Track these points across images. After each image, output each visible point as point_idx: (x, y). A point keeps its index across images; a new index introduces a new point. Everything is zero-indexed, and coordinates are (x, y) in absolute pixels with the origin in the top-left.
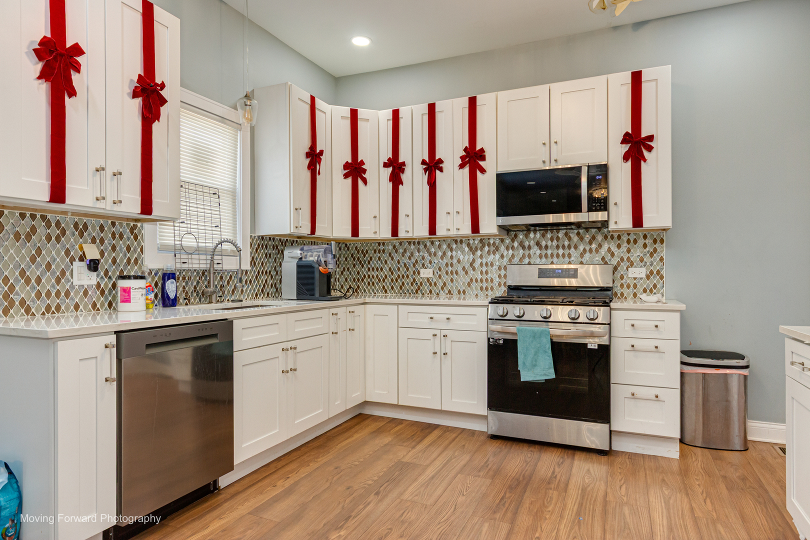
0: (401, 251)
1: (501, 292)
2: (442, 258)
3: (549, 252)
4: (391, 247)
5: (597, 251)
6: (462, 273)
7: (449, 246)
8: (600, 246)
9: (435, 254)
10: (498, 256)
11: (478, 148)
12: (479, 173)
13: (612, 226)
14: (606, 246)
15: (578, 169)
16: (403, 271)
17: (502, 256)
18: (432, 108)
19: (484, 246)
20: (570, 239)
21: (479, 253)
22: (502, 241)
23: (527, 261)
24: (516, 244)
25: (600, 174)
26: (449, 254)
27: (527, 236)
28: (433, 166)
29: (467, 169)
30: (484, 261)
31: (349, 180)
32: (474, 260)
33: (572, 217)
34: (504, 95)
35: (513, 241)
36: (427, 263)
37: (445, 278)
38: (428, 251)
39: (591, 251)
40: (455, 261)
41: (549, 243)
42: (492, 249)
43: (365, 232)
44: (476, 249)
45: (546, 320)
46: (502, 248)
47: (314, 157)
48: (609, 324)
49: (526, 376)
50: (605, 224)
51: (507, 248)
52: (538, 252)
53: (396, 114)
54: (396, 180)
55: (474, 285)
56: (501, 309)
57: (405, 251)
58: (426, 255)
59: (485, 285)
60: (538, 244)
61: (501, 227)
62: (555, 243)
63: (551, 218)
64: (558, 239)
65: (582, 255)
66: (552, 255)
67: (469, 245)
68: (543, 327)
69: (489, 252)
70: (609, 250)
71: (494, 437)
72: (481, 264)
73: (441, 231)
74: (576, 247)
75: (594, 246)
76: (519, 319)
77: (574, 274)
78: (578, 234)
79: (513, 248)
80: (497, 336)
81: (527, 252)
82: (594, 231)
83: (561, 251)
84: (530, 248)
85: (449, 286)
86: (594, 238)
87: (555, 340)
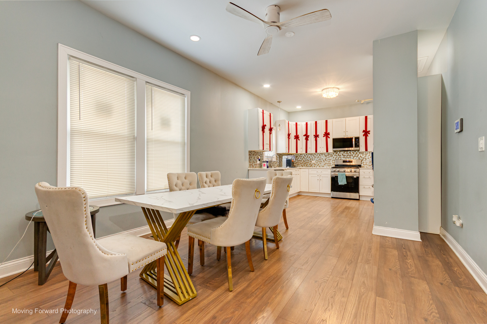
0: (307, 156)
1: (334, 166)
2: (318, 158)
3: (345, 157)
4: (304, 155)
5: (357, 156)
6: (323, 161)
7: (319, 155)
8: (358, 155)
9: (316, 157)
10: (332, 157)
11: (328, 132)
12: (328, 138)
13: (360, 151)
14: (360, 155)
15: (352, 138)
16: (307, 161)
17: (333, 158)
18: (316, 122)
19: (329, 155)
20: (351, 153)
21: (327, 157)
22: (333, 154)
23: (340, 159)
24: (337, 155)
25: (357, 139)
26: (320, 157)
27: (340, 153)
28: (316, 136)
29: (325, 137)
30: (329, 159)
31: (295, 140)
32: (326, 159)
33: (351, 149)
34: (334, 120)
35: (336, 154)
36: (314, 159)
37: (318, 163)
38: (314, 156)
39: (356, 156)
40: (321, 159)
41: (346, 154)
42: (331, 156)
43: (299, 152)
44: (327, 156)
45: (344, 171)
46: (334, 156)
47: (289, 135)
48: (359, 172)
49: (340, 184)
50: (358, 151)
51: (335, 156)
52: (343, 156)
53: (307, 123)
54: (307, 139)
55: (326, 165)
56: (334, 169)
57: (308, 156)
58: (313, 157)
59: (329, 164)
60: (343, 155)
61: (333, 151)
62: (347, 154)
63: (346, 149)
64: (348, 153)
65: (354, 157)
66: (346, 157)
67: (325, 155)
68: (344, 173)
69: (330, 157)
70: (361, 156)
71: (332, 198)
72: (328, 160)
73: (318, 152)
74: (352, 155)
75: (357, 155)
76: (338, 171)
77: (350, 162)
78: (353, 152)
80: (333, 175)
81: (340, 157)
82: (357, 151)
83: (348, 156)
84: (341, 155)
85: (320, 165)
86: (357, 153)
87: (347, 176)
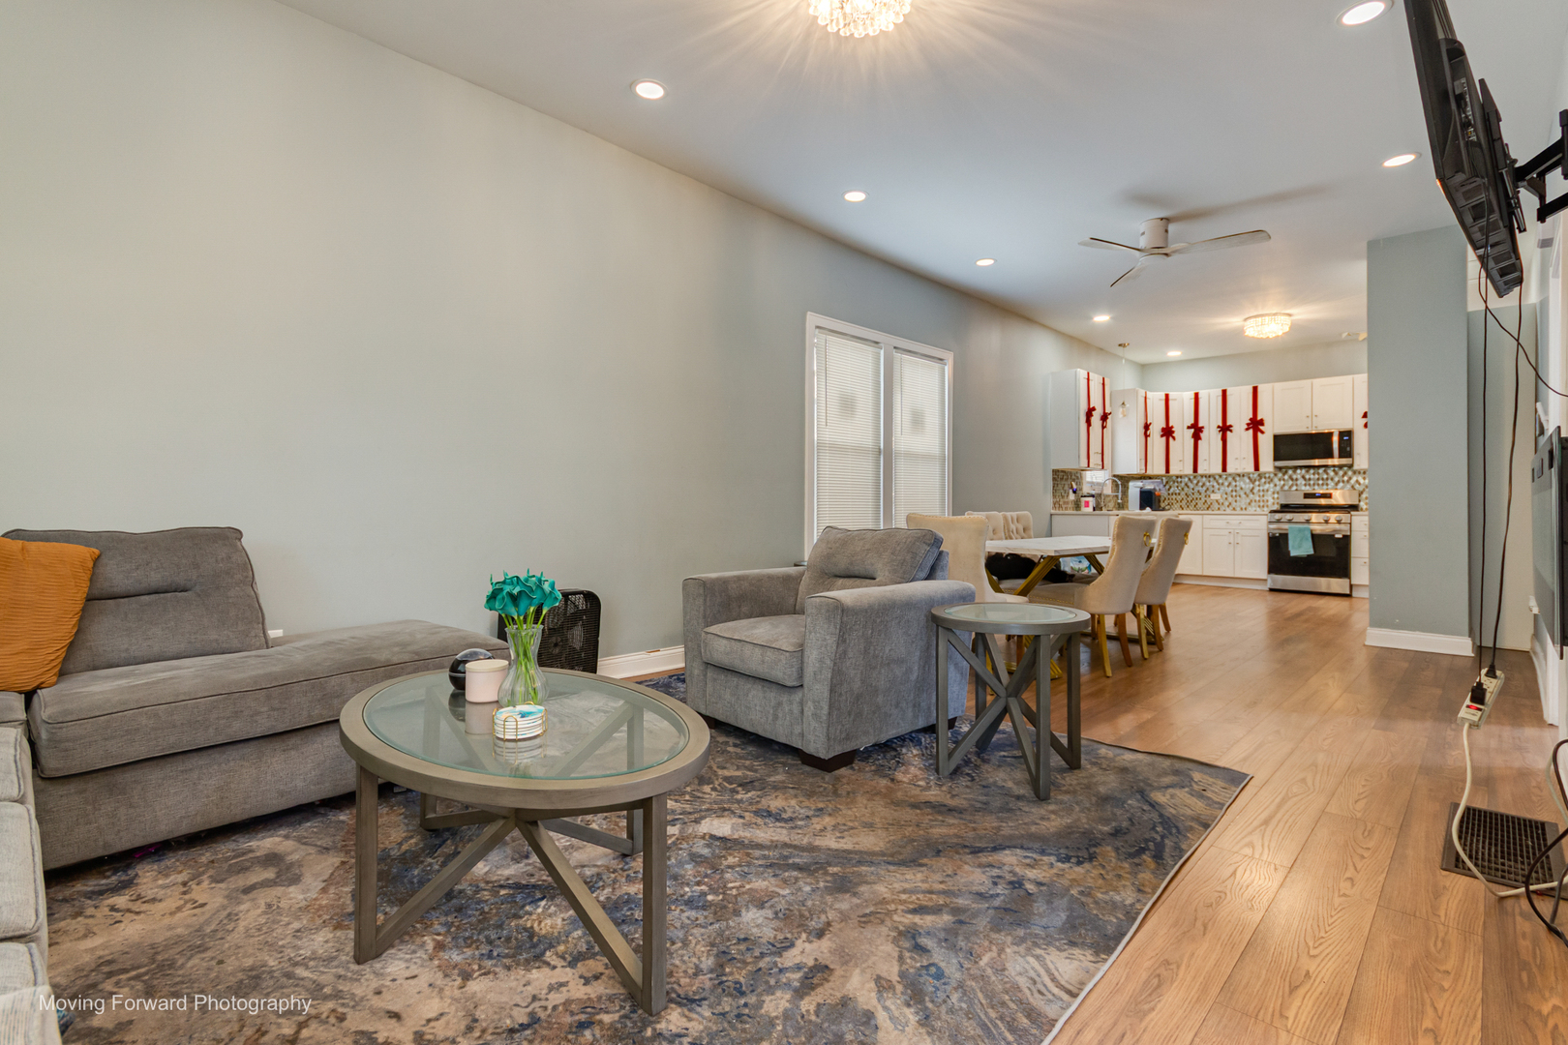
0: (1195, 482)
1: (1276, 507)
2: (1228, 486)
3: (1312, 482)
4: (1186, 479)
5: (1348, 481)
6: (1243, 496)
7: (1234, 479)
8: (1350, 478)
9: (1222, 484)
10: (1272, 485)
11: (1259, 418)
12: (1259, 434)
13: (1355, 467)
14: (1354, 479)
15: (1331, 434)
16: (1196, 495)
17: (1275, 485)
18: (1224, 392)
19: (1261, 478)
20: (1327, 474)
21: (1257, 483)
22: (1276, 475)
23: (1294, 488)
24: (1286, 477)
25: (1347, 436)
26: (1234, 483)
27: (1295, 472)
28: (1225, 429)
29: (1251, 431)
30: (1261, 488)
31: (1164, 438)
32: (1253, 488)
33: (1329, 462)
34: (1278, 386)
35: (1284, 474)
36: (1216, 491)
37: (1230, 499)
38: (1217, 482)
39: (1343, 482)
40: (1238, 488)
41: (1312, 476)
42: (1268, 480)
43: (1174, 471)
44: (1255, 480)
45: (1308, 522)
46: (1276, 480)
47: (1147, 427)
48: (1350, 524)
49: (1294, 553)
50: (1350, 466)
51: (1280, 480)
52: (1304, 482)
53: (1197, 395)
54: (1197, 437)
55: (1253, 504)
56: (1278, 516)
57: (1198, 482)
58: (1215, 484)
59: (1262, 504)
60: (1303, 477)
61: (1276, 467)
62: (1317, 476)
63: (1317, 462)
64: (1318, 474)
65: (1337, 484)
66: (1314, 484)
67: (1249, 478)
68: (1306, 526)
69: (1265, 483)
70: (1357, 481)
71: (1271, 590)
72: (1259, 491)
73: (1230, 469)
74: (1332, 479)
75: (1346, 478)
76: (1290, 521)
77: (1328, 496)
78: (1334, 471)
79: (1284, 480)
80: (1274, 532)
81: (1295, 483)
82: (1345, 468)
83: (1321, 482)
84: (1297, 480)
85: (1234, 504)
86: (1345, 474)
87: (1314, 532)
